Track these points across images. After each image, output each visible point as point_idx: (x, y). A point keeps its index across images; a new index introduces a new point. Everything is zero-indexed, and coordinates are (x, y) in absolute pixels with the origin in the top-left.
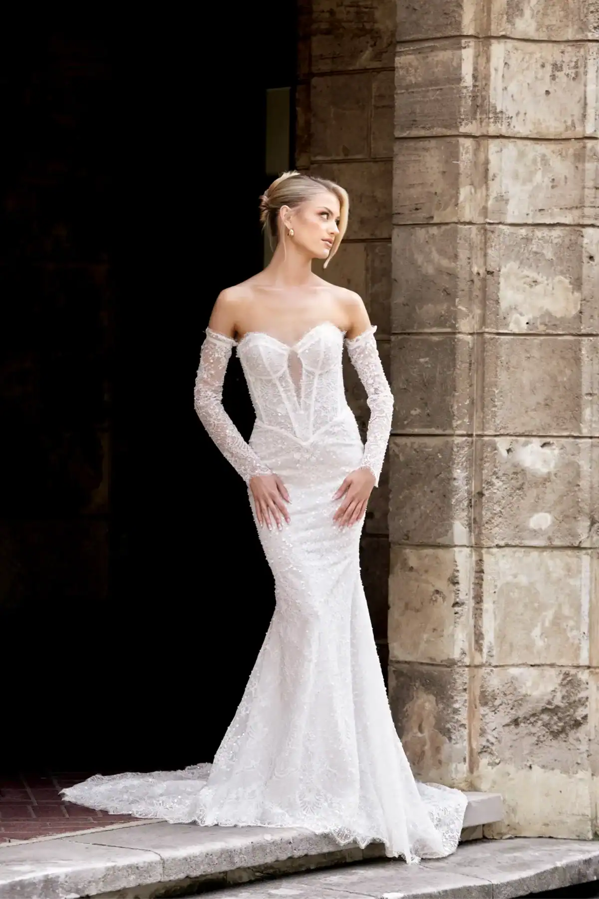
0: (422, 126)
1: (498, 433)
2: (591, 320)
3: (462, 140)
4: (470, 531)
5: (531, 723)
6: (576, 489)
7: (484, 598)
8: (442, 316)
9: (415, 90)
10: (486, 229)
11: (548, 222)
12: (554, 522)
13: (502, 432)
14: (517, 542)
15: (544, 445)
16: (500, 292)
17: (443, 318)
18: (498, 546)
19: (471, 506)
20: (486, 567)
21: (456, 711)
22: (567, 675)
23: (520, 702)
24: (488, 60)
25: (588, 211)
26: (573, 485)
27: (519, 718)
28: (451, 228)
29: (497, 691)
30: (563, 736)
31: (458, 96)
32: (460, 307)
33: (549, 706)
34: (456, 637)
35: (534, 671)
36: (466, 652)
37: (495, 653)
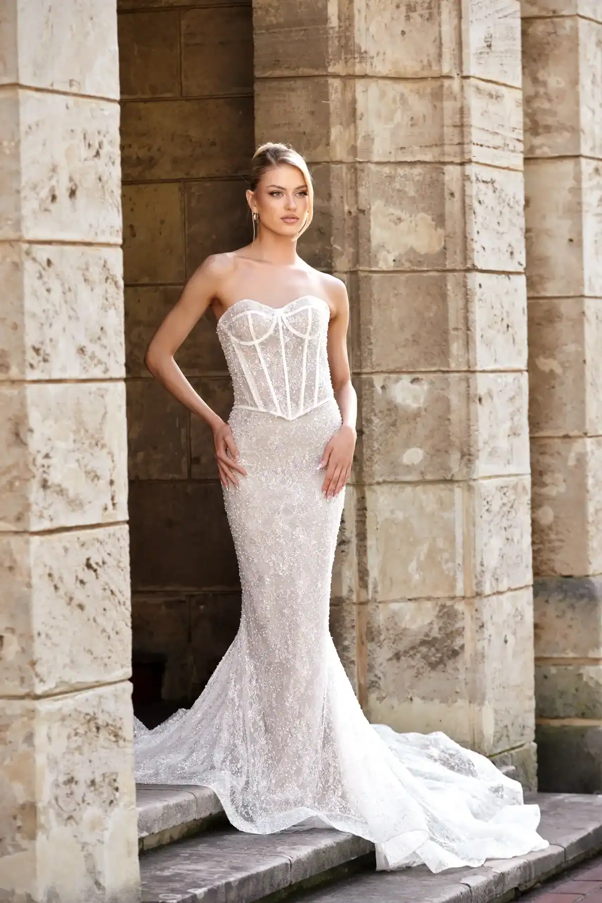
0: (285, 66)
1: (374, 371)
2: (454, 256)
3: (331, 81)
5: (410, 656)
6: (447, 422)
7: (369, 535)
8: (316, 255)
9: (276, 30)
10: (355, 168)
11: (409, 160)
12: (425, 457)
13: (377, 369)
14: (392, 478)
15: (414, 381)
16: (372, 230)
17: (317, 257)
18: (378, 483)
20: (369, 504)
21: (346, 648)
22: (443, 606)
23: (400, 636)
24: (351, 1)
25: (447, 148)
26: (444, 419)
27: (400, 652)
28: (323, 167)
29: (381, 627)
30: (441, 666)
31: (325, 36)
32: (334, 246)
33: (426, 639)
34: (343, 575)
35: (412, 605)
36: (354, 590)
37: (379, 589)
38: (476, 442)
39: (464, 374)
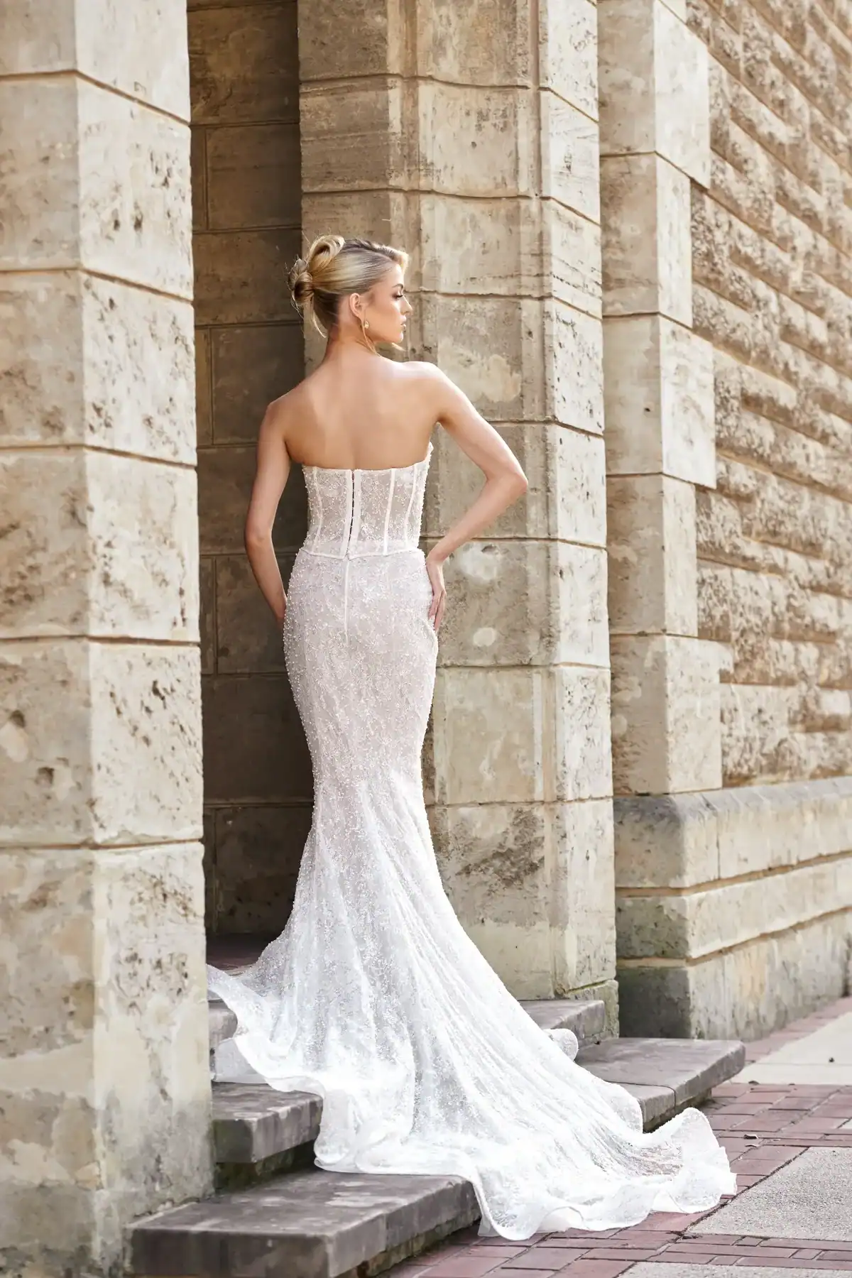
0: (340, 178)
2: (532, 405)
3: (392, 195)
5: (482, 870)
6: (524, 598)
7: (435, 727)
9: (327, 137)
10: (420, 299)
11: (480, 293)
12: (499, 638)
14: (462, 661)
15: (485, 549)
22: (520, 812)
23: (471, 846)
24: (415, 104)
25: (524, 280)
26: (521, 594)
27: (470, 865)
30: (517, 883)
31: (385, 143)
33: (500, 851)
35: (483, 811)
37: (447, 789)
38: (558, 621)
39: (543, 542)
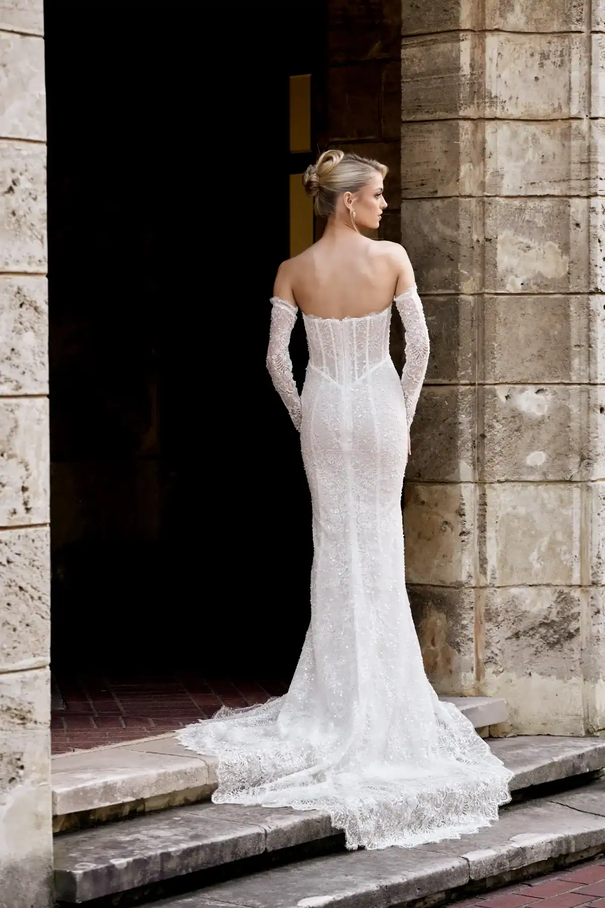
0: (426, 110)
1: (498, 382)
2: (578, 280)
3: (461, 123)
4: (474, 469)
5: (530, 636)
6: (568, 429)
7: (488, 528)
8: (446, 279)
9: (419, 79)
10: (484, 202)
11: (539, 194)
12: (547, 459)
13: (501, 381)
14: (515, 478)
15: (538, 392)
16: (498, 256)
17: (447, 281)
18: (499, 482)
19: (475, 447)
20: (488, 501)
21: (464, 627)
22: (561, 593)
23: (520, 618)
24: (484, 51)
25: (573, 184)
26: (564, 426)
27: (519, 631)
28: (453, 201)
29: (500, 609)
30: (558, 646)
31: (457, 83)
32: (461, 271)
33: (546, 621)
34: (463, 562)
35: (532, 591)
36: (472, 575)
37: (497, 575)
38: (595, 447)
39: (584, 386)
